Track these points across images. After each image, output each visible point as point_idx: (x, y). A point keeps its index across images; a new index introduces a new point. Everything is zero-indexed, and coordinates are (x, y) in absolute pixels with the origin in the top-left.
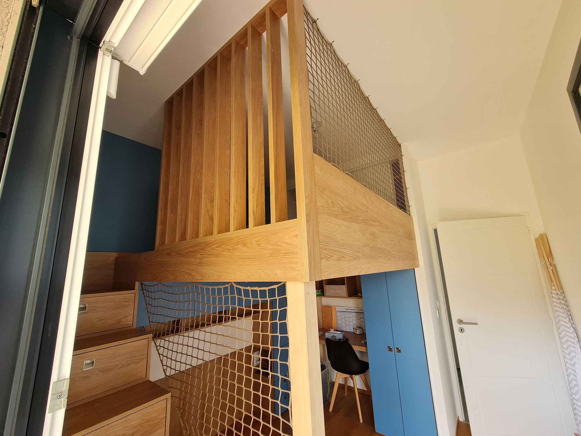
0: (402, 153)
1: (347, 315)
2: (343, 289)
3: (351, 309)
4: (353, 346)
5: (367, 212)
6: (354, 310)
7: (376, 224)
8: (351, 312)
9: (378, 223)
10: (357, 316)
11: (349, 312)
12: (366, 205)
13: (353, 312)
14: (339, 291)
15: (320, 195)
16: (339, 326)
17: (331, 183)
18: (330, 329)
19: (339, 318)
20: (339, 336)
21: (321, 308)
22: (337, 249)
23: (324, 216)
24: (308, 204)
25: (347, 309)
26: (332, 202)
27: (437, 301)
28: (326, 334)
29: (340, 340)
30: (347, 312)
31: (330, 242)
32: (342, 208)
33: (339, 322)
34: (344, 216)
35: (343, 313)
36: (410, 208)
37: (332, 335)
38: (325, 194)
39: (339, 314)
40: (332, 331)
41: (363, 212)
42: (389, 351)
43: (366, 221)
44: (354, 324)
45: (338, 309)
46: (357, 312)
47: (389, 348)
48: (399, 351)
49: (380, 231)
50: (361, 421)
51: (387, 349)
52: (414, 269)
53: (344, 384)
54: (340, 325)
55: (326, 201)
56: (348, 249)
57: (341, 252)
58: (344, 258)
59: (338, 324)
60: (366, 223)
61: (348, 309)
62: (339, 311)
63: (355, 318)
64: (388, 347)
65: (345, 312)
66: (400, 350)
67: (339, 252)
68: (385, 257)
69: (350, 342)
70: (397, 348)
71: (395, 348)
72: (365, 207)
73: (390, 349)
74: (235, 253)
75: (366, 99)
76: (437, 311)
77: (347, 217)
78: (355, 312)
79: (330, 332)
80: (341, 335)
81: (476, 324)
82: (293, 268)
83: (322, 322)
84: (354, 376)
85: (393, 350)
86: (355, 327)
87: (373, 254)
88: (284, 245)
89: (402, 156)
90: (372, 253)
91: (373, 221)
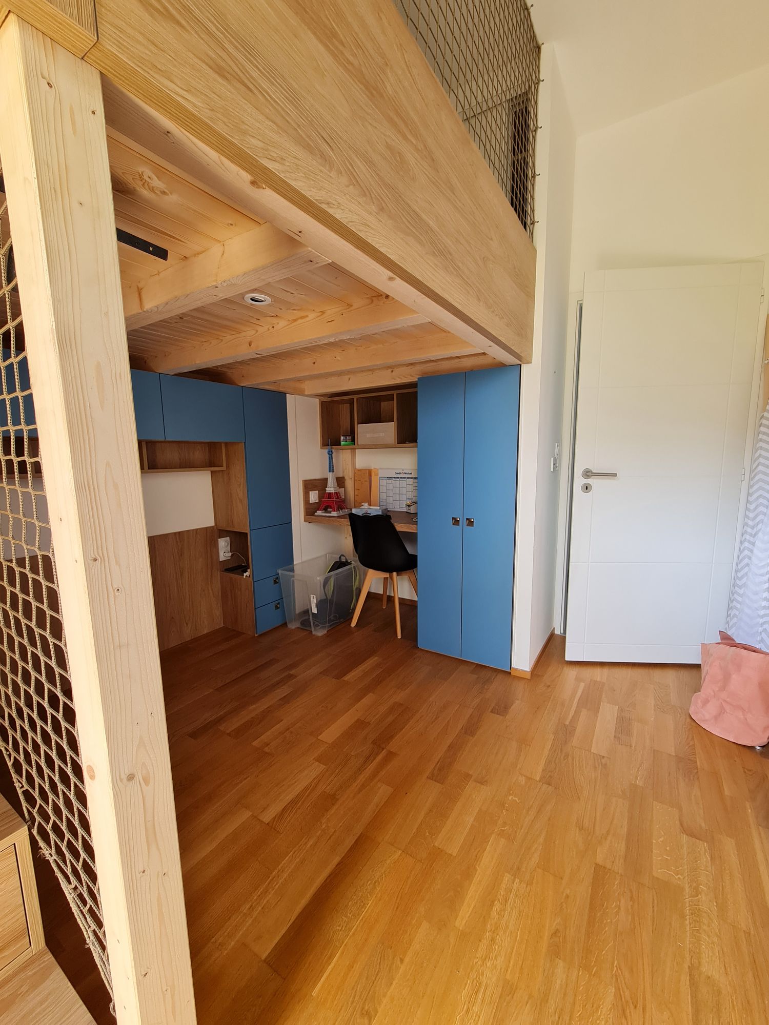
0: (539, 72)
1: (397, 483)
3: (405, 473)
4: (395, 524)
6: (410, 474)
8: (405, 478)
10: (416, 485)
13: (408, 478)
14: (382, 435)
18: (363, 504)
19: (383, 489)
20: (375, 510)
21: (353, 474)
25: (398, 473)
28: (354, 510)
29: (374, 516)
30: (398, 478)
33: (383, 496)
35: (390, 481)
36: (535, 226)
37: (364, 510)
39: (383, 482)
40: (366, 506)
42: (453, 525)
44: (409, 499)
45: (382, 474)
46: (414, 478)
47: (453, 520)
48: (470, 523)
50: (399, 637)
51: (451, 521)
52: (521, 365)
53: (383, 592)
54: (384, 501)
56: (273, 84)
59: (381, 500)
61: (400, 473)
62: (385, 477)
63: (411, 488)
64: (453, 518)
65: (394, 478)
66: (473, 522)
68: (435, 253)
69: (392, 521)
70: (467, 519)
71: (465, 520)
76: (552, 459)
78: (412, 478)
79: (362, 507)
80: (379, 511)
81: (615, 475)
83: (353, 497)
84: (395, 574)
85: (461, 523)
86: (408, 503)
87: (388, 205)
89: (539, 82)
90: (386, 201)
91: (404, 121)
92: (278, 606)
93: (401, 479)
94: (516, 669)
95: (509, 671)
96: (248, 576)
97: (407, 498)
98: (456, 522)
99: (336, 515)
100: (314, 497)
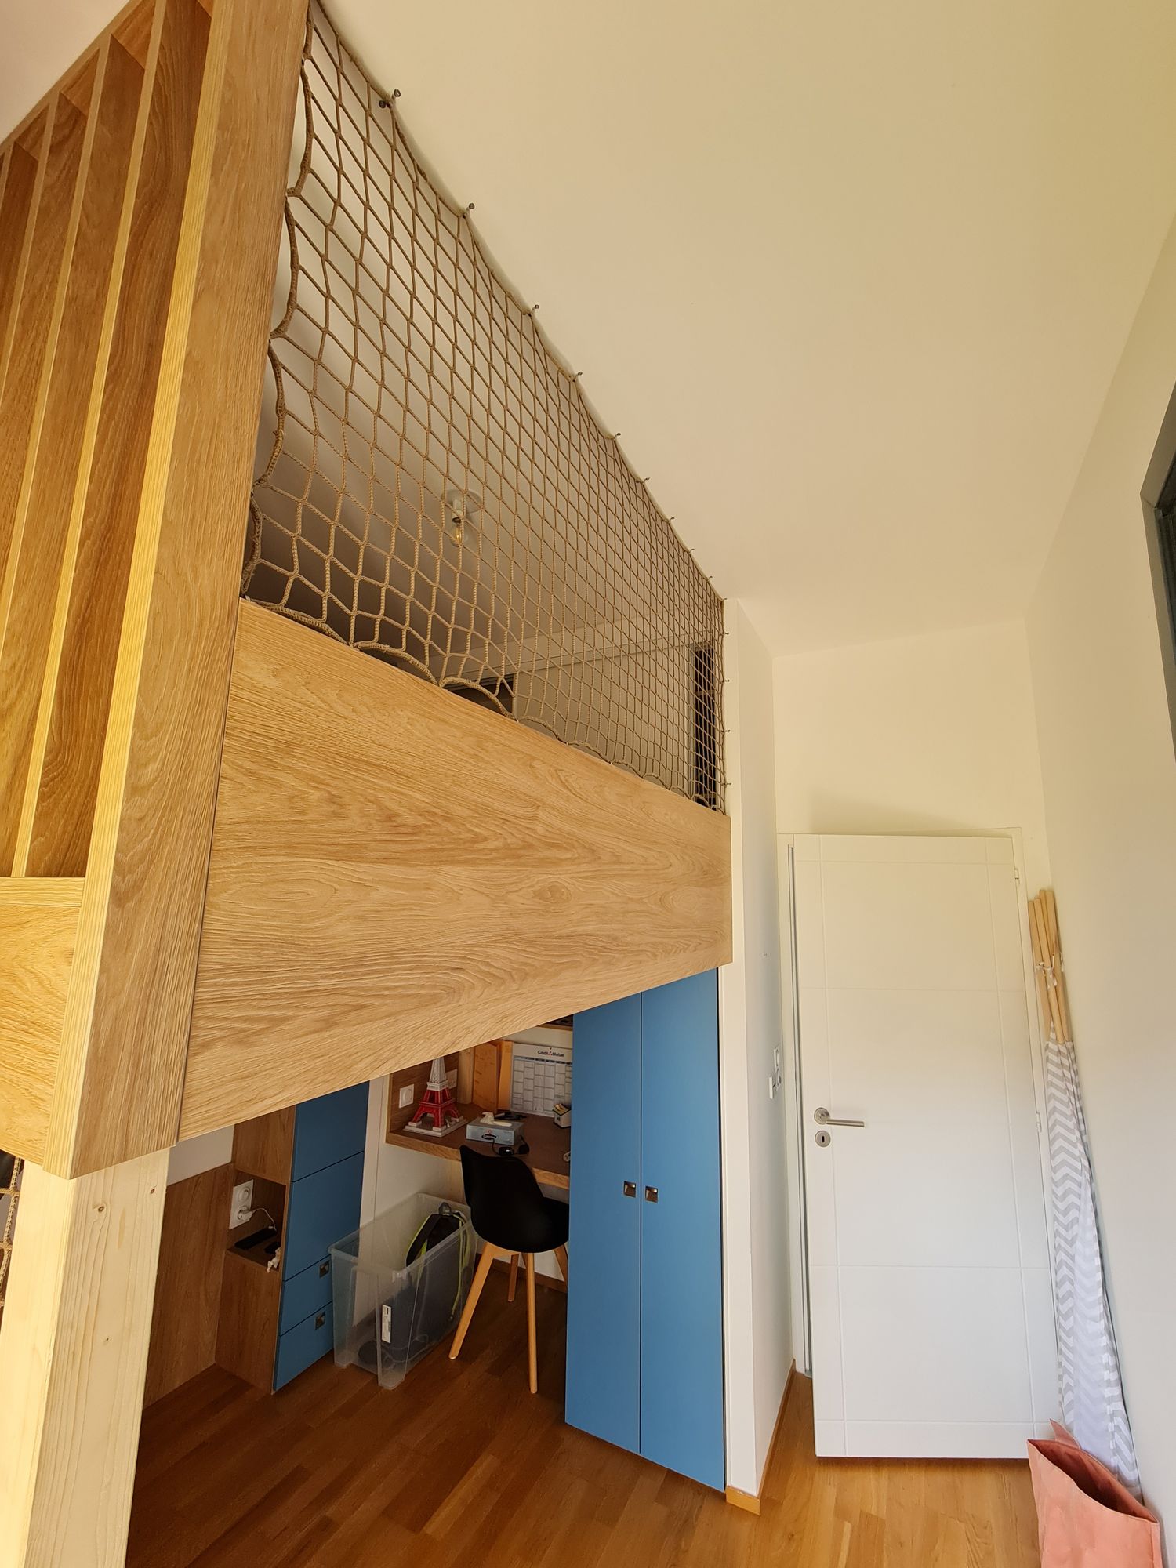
0: (723, 626)
1: (541, 1068)
3: (554, 1054)
4: (536, 1170)
6: (562, 1055)
7: (569, 855)
8: (553, 1061)
9: (580, 851)
10: (568, 1074)
11: (547, 1061)
13: (558, 1062)
16: (515, 1101)
18: (484, 1113)
19: (519, 1077)
20: (504, 1135)
22: (326, 982)
23: (261, 860)
25: (542, 1053)
26: (333, 799)
27: (775, 1051)
28: (469, 1128)
29: (503, 1149)
30: (543, 1060)
31: (279, 964)
32: (390, 817)
33: (519, 1088)
34: (392, 847)
35: (530, 1064)
36: (727, 789)
37: (486, 1131)
38: (289, 769)
39: (520, 1065)
40: (489, 1118)
41: (513, 819)
42: (626, 1194)
43: (522, 852)
44: (559, 1097)
45: (518, 1051)
46: (568, 1063)
47: (626, 1187)
48: (653, 1197)
49: (580, 878)
50: (534, 1390)
51: (622, 1188)
52: (717, 969)
54: (519, 1096)
55: (291, 798)
56: (394, 970)
57: (351, 988)
58: (363, 1012)
59: (515, 1095)
60: (519, 857)
61: (546, 1053)
62: (521, 1057)
63: (562, 1079)
64: (626, 1183)
65: (537, 1059)
66: (656, 1193)
69: (530, 1157)
70: (648, 1188)
71: (644, 1188)
73: (630, 1191)
76: (771, 1079)
77: (420, 846)
78: (563, 1063)
79: (483, 1121)
80: (511, 1134)
81: (860, 1124)
83: (471, 1084)
84: (530, 1254)
85: (638, 1192)
86: (557, 1106)
87: (536, 963)
88: (29, 985)
89: (722, 635)
90: (529, 961)
91: (558, 846)
92: (323, 1319)
93: (547, 1064)
94: (734, 1490)
95: (723, 1491)
96: (275, 1266)
97: (555, 1096)
99: (440, 1135)
100: (406, 1097)
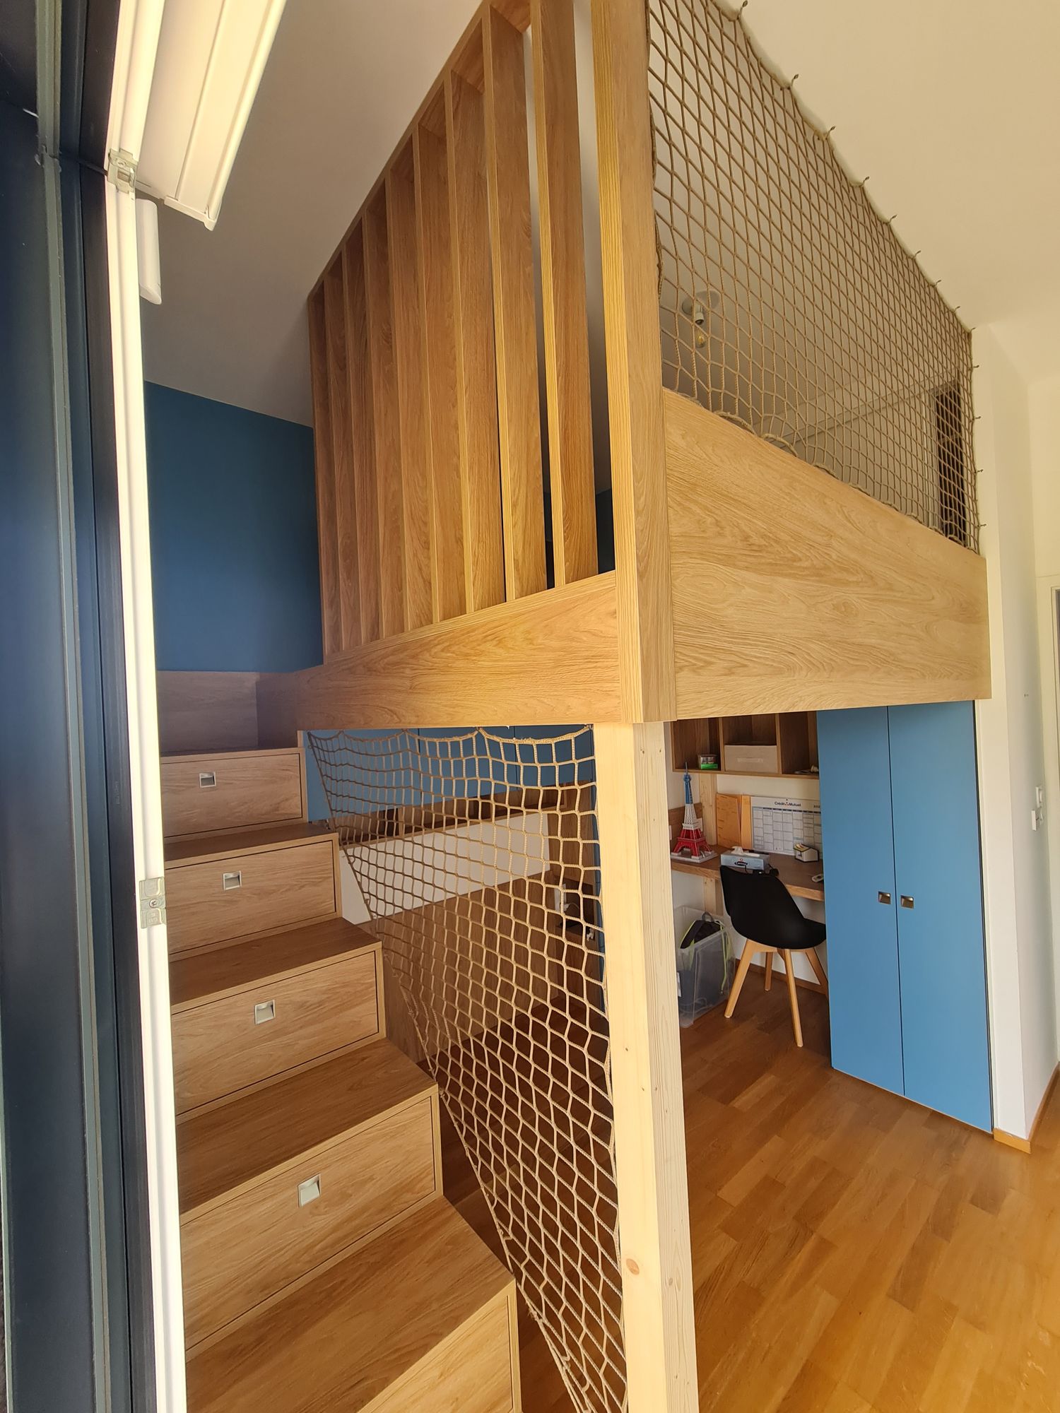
0: (971, 359)
1: (778, 816)
2: (770, 755)
3: (791, 804)
4: (788, 886)
5: (828, 546)
6: (798, 805)
7: (854, 579)
8: (790, 810)
9: (862, 576)
10: (807, 821)
11: (784, 810)
12: (827, 526)
13: (794, 811)
14: (759, 760)
15: (680, 504)
16: (756, 842)
17: (716, 468)
18: (733, 847)
19: (758, 823)
20: (755, 862)
21: (714, 801)
22: (726, 644)
23: (690, 561)
24: (642, 531)
25: (779, 804)
26: (717, 523)
27: (1037, 789)
28: (723, 856)
29: (756, 871)
30: (780, 810)
31: (705, 628)
32: (746, 538)
33: (758, 832)
34: (749, 559)
35: (769, 813)
36: (980, 530)
37: (738, 859)
38: (696, 502)
39: (758, 814)
40: (738, 850)
41: (816, 545)
42: (881, 902)
43: (823, 572)
44: (797, 839)
45: (755, 802)
46: (805, 811)
47: (881, 896)
48: (908, 903)
49: (865, 599)
50: (800, 1044)
51: (877, 897)
52: (974, 701)
53: (764, 966)
54: (760, 838)
55: (699, 521)
56: (758, 645)
57: (740, 653)
58: (745, 669)
59: (756, 837)
60: (822, 576)
61: (783, 804)
62: (760, 808)
63: (799, 825)
64: (880, 893)
65: (774, 809)
66: (912, 902)
67: (732, 653)
68: (878, 668)
69: (781, 878)
70: (903, 897)
71: (899, 898)
72: (823, 534)
74: (479, 663)
75: (856, 193)
76: (1033, 813)
77: (763, 561)
78: (800, 811)
79: (733, 852)
80: (760, 862)
82: (606, 691)
83: (715, 830)
84: (787, 951)
85: (893, 900)
86: (798, 845)
87: (838, 661)
88: (585, 639)
89: (970, 369)
90: (834, 659)
91: (847, 570)
93: (784, 812)
94: (1003, 1133)
95: (990, 1132)
97: (794, 838)
98: (885, 899)
99: (698, 861)
